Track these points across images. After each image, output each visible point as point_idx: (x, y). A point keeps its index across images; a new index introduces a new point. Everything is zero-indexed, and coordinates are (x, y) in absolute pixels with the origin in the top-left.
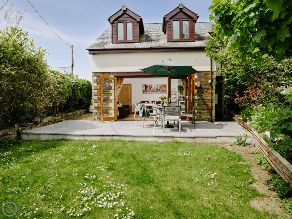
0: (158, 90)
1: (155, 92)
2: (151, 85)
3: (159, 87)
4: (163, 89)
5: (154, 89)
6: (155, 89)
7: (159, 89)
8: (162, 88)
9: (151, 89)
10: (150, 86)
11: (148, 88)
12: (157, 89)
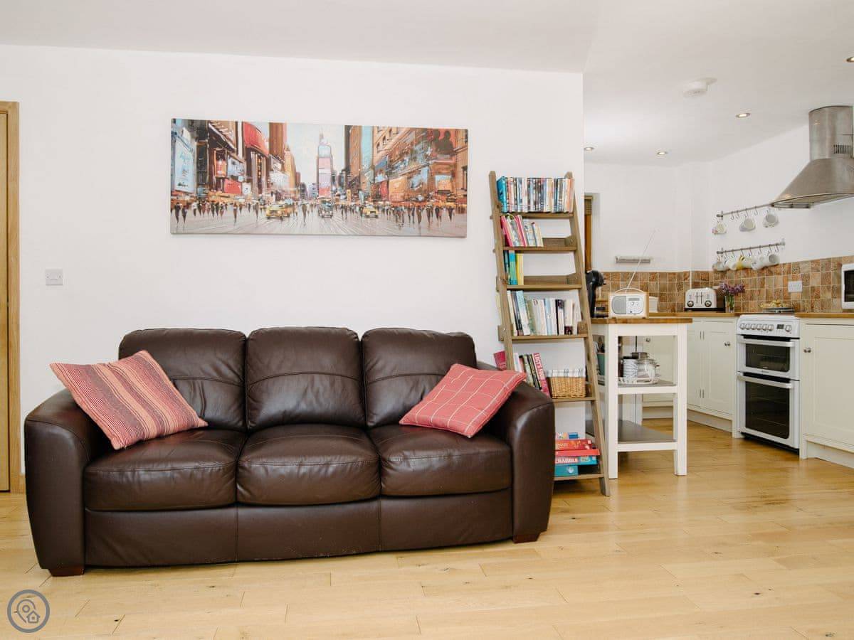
0: (366, 187)
1: (327, 209)
2: (276, 130)
3: (377, 157)
4: (424, 176)
5: (308, 179)
6: (325, 182)
7: (367, 178)
8: (404, 167)
9: (280, 179)
10: (265, 146)
11: (231, 167)
12: (349, 181)
